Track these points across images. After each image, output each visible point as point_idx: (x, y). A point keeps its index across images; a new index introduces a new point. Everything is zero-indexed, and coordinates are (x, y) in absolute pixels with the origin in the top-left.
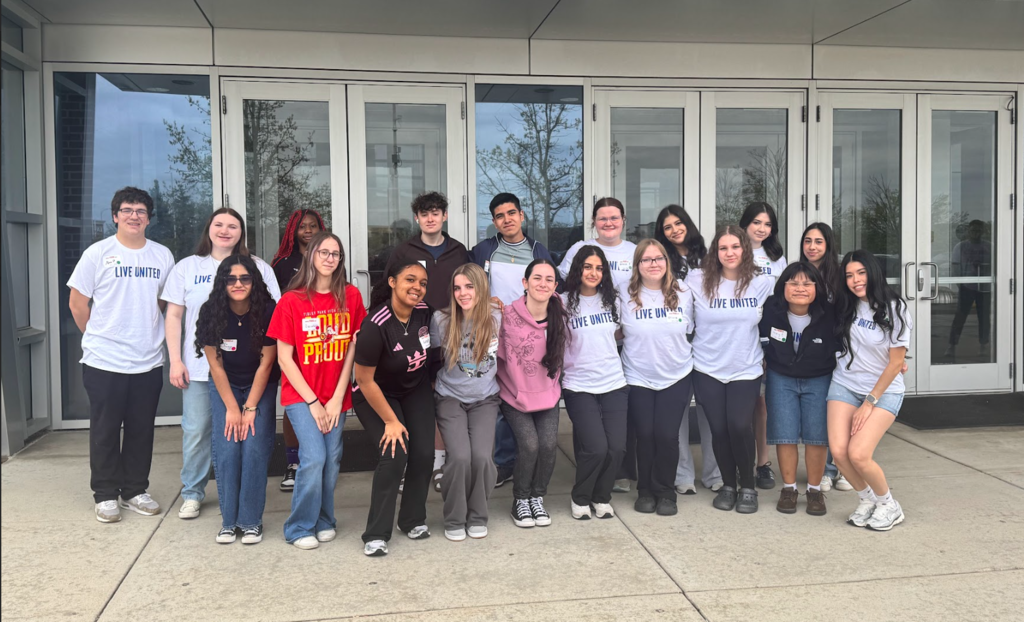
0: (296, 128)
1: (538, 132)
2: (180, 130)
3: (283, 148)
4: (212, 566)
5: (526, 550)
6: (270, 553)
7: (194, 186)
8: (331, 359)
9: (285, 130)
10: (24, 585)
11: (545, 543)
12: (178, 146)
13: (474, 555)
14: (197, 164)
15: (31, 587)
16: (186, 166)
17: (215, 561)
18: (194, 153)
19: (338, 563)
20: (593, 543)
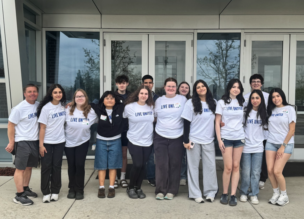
0: (129, 51)
1: (222, 51)
2: (88, 52)
3: (125, 58)
4: (97, 210)
5: (213, 213)
6: (118, 207)
7: (93, 72)
9: (125, 51)
10: (34, 213)
11: (221, 211)
12: (88, 57)
13: (193, 213)
14: (94, 64)
15: (36, 214)
16: (90, 65)
17: (98, 208)
18: (93, 60)
19: (142, 212)
20: (240, 213)
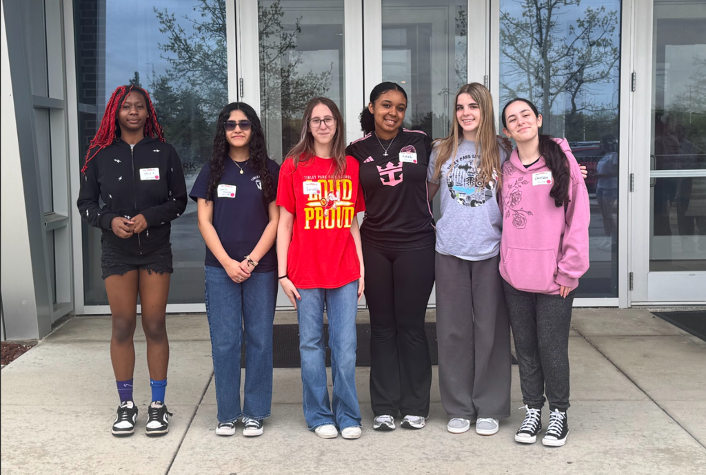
0: (282, 14)
2: (170, 18)
3: (267, 34)
4: (256, 457)
5: (585, 458)
6: (312, 446)
7: (184, 75)
8: (333, 226)
9: (270, 16)
10: (75, 469)
11: (606, 453)
12: (169, 34)
13: (528, 460)
14: (187, 52)
15: (82, 471)
16: (176, 54)
17: (257, 451)
18: (185, 40)
19: (384, 460)
20: (661, 455)
